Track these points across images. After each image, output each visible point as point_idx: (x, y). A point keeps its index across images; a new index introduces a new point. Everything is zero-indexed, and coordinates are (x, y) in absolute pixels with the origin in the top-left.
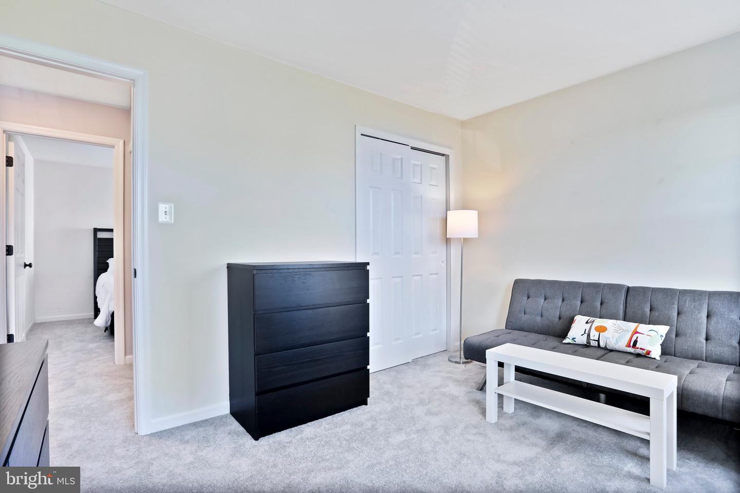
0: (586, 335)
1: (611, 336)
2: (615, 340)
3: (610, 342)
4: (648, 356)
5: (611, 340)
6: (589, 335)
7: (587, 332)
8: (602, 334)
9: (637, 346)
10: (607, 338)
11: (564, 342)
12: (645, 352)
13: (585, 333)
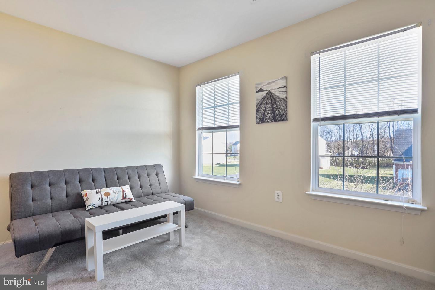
0: (101, 200)
1: (114, 197)
2: (116, 198)
3: (114, 200)
4: (132, 201)
5: (114, 198)
6: (102, 200)
7: (100, 198)
8: (109, 197)
9: (127, 198)
10: (112, 198)
11: (87, 209)
12: (130, 199)
13: (100, 199)
